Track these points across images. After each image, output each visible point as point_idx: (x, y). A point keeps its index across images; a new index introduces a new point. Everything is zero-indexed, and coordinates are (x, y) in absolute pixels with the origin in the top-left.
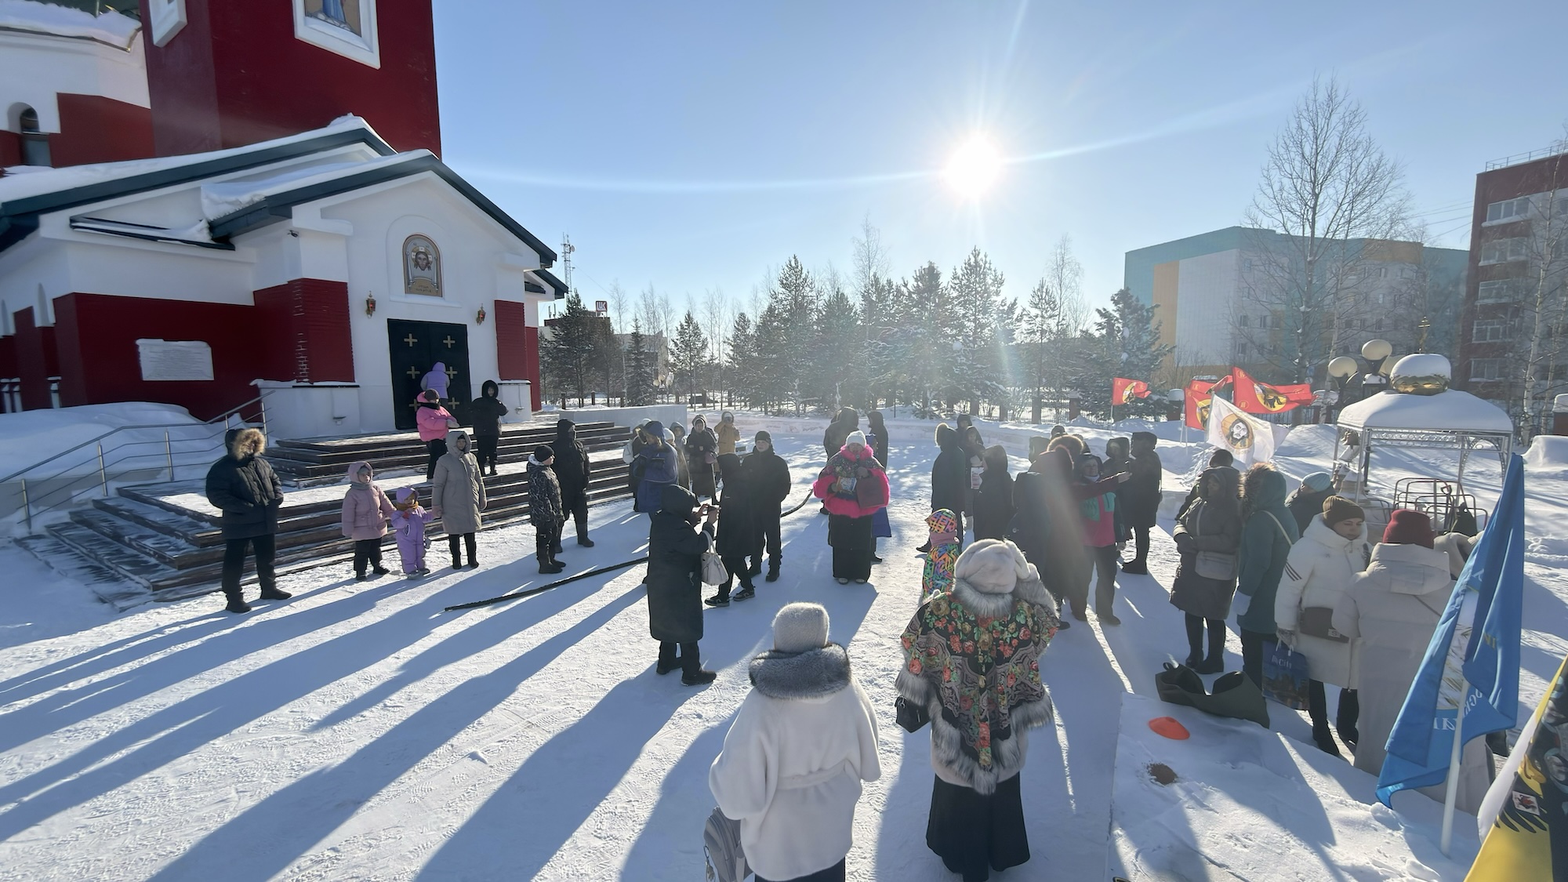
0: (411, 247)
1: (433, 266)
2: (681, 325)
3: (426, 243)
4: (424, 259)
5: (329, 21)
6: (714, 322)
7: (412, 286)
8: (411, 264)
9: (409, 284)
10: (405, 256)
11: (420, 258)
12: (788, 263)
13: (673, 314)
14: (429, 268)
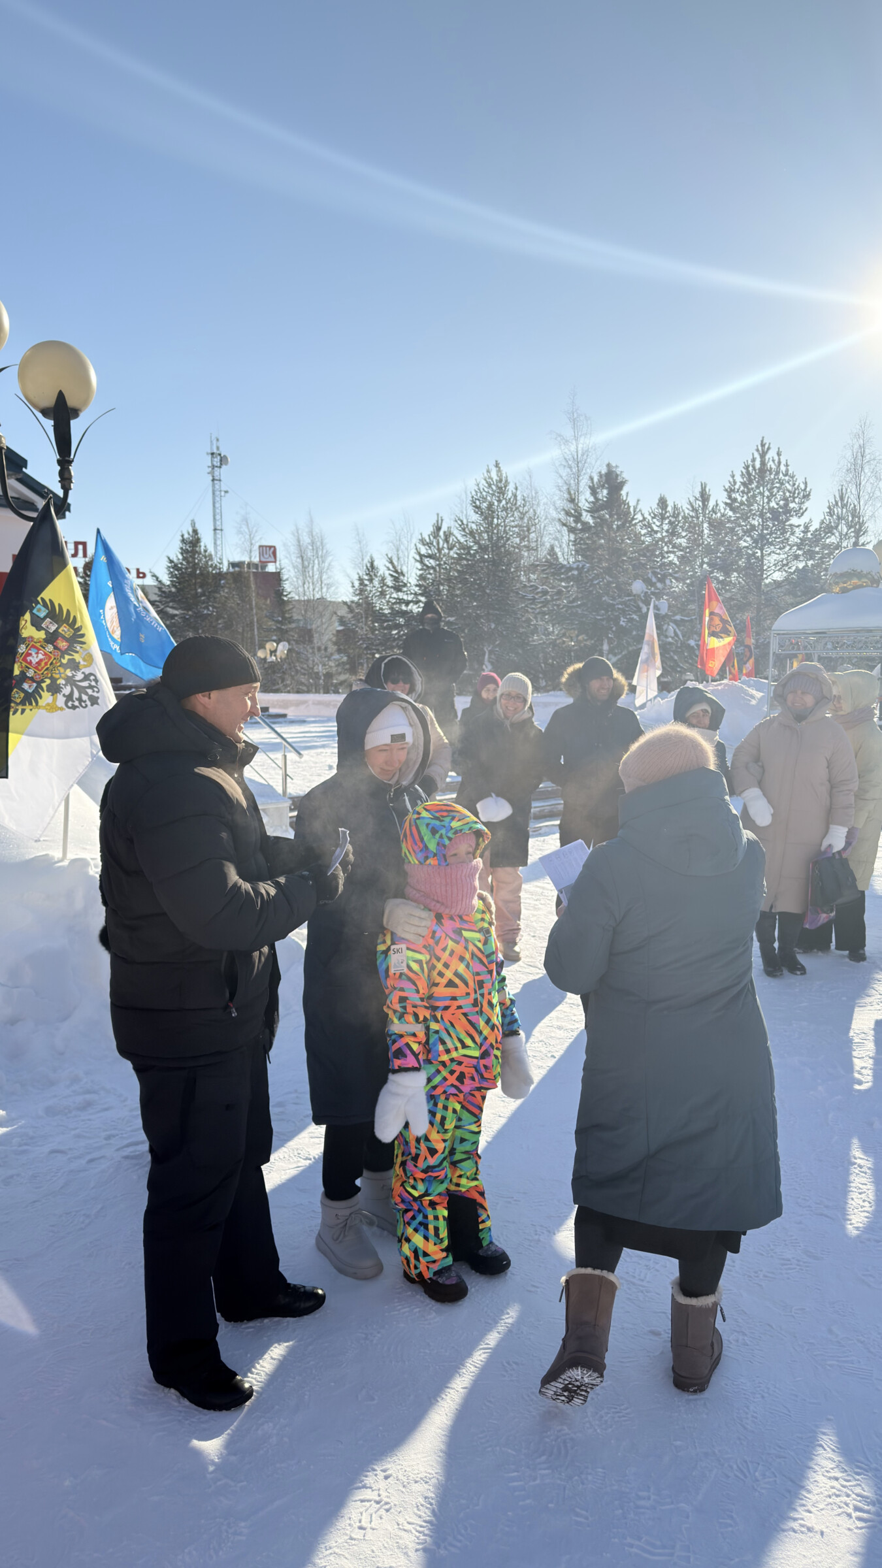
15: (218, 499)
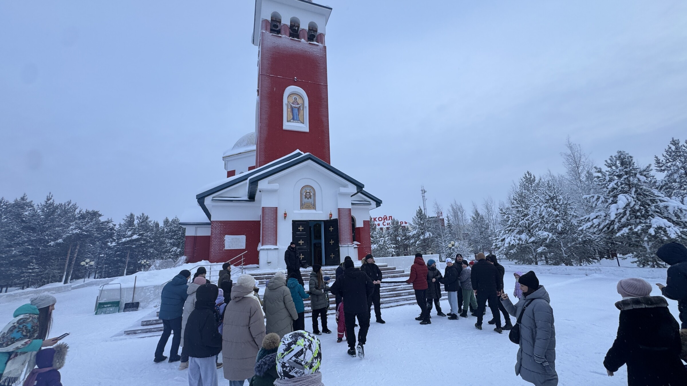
0: (304, 190)
1: (312, 197)
2: (474, 218)
3: (309, 188)
4: (309, 195)
5: (294, 121)
6: (489, 214)
7: (303, 206)
8: (304, 197)
9: (302, 205)
10: (301, 194)
11: (307, 195)
12: (524, 176)
13: (464, 212)
14: (311, 198)
15: (424, 201)
